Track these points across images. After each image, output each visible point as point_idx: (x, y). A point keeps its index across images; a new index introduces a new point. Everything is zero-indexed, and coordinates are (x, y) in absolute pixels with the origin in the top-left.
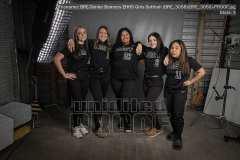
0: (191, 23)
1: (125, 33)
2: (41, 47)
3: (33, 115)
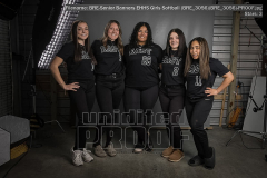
0: (224, 22)
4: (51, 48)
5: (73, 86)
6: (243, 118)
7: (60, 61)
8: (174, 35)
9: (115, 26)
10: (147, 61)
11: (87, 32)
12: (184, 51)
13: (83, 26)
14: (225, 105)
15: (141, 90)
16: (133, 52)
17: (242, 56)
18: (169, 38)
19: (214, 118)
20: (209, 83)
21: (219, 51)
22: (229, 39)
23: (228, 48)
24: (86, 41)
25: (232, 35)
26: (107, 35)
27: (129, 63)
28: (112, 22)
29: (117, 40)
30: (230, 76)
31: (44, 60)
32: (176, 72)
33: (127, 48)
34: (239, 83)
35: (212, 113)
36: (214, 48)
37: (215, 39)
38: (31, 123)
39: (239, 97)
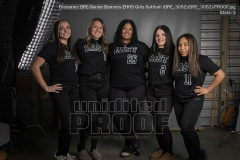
1: (128, 26)
2: (24, 49)
3: (11, 133)
4: (32, 48)
5: (55, 88)
6: (236, 117)
7: (41, 61)
8: (161, 32)
9: (98, 24)
10: (132, 59)
11: (69, 31)
12: (171, 49)
13: (65, 25)
14: (216, 104)
15: (127, 90)
16: (117, 51)
17: (232, 52)
18: (155, 35)
19: (205, 118)
20: (198, 81)
21: (208, 48)
22: (218, 35)
23: (218, 44)
24: (69, 40)
25: (221, 31)
26: (90, 33)
27: (114, 63)
28: (96, 20)
29: (101, 38)
30: (221, 74)
31: (24, 61)
32: (163, 70)
33: (111, 47)
34: (231, 81)
35: (203, 113)
36: (203, 44)
37: (203, 35)
38: (11, 128)
39: (231, 96)
